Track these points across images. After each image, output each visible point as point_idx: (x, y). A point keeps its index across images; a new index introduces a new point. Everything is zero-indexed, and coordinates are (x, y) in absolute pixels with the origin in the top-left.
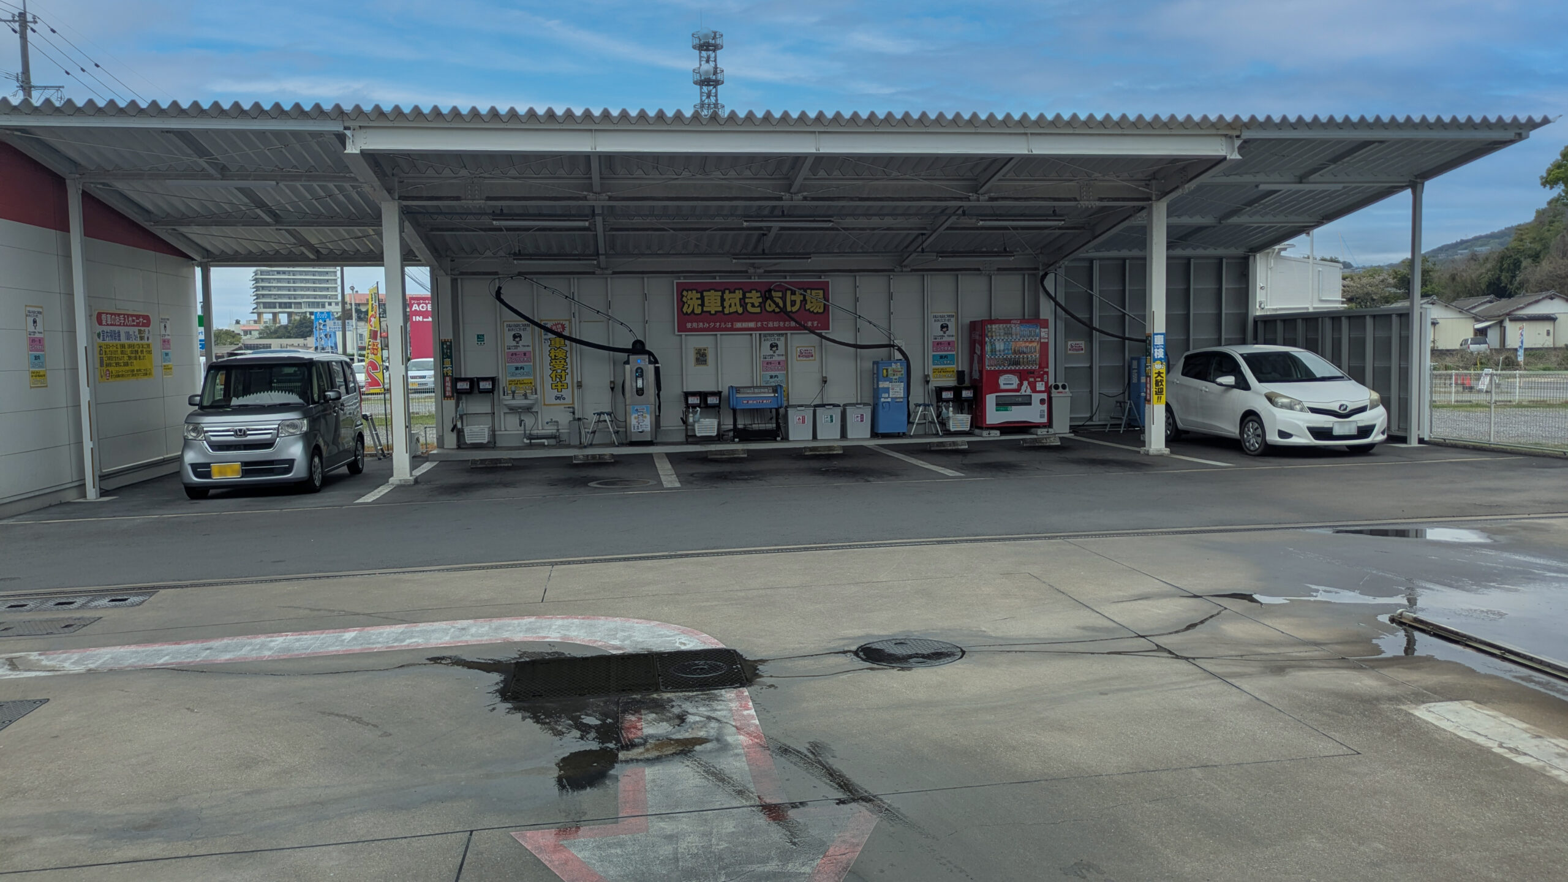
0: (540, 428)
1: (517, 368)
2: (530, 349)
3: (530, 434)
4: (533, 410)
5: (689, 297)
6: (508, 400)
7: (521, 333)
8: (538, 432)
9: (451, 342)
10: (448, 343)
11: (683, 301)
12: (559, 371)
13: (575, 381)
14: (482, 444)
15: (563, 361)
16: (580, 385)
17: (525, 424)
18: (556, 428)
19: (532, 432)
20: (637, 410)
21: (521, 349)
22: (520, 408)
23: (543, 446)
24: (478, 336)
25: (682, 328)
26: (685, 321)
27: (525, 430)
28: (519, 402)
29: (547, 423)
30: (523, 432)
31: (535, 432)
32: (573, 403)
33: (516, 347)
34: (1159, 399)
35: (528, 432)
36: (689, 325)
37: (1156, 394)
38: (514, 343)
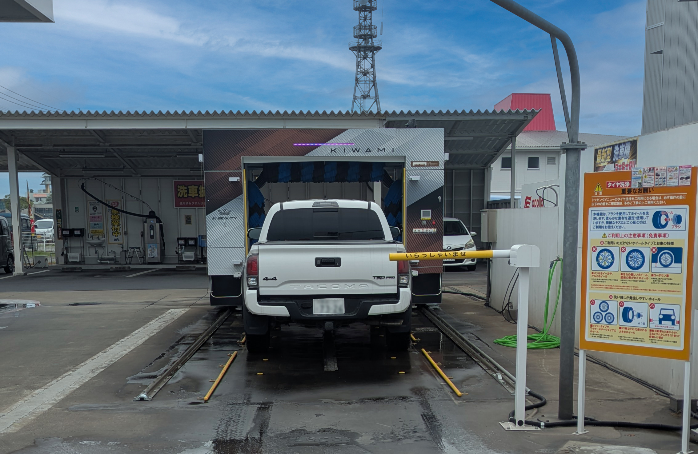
0: (107, 255)
1: (95, 224)
2: (101, 215)
3: (101, 258)
4: (103, 246)
5: (181, 189)
6: (90, 241)
7: (97, 206)
8: (105, 257)
9: (61, 211)
10: (59, 211)
11: (178, 191)
12: (116, 226)
13: (124, 231)
14: (76, 262)
15: (118, 221)
16: (126, 233)
17: (98, 253)
18: (114, 255)
19: (102, 257)
20: (151, 246)
21: (97, 215)
22: (95, 244)
23: (107, 264)
24: (75, 207)
25: (177, 205)
26: (179, 201)
27: (98, 256)
28: (96, 241)
29: (110, 252)
30: (97, 257)
31: (103, 257)
32: (123, 243)
33: (94, 214)
35: (100, 257)
36: (181, 203)
38: (93, 212)
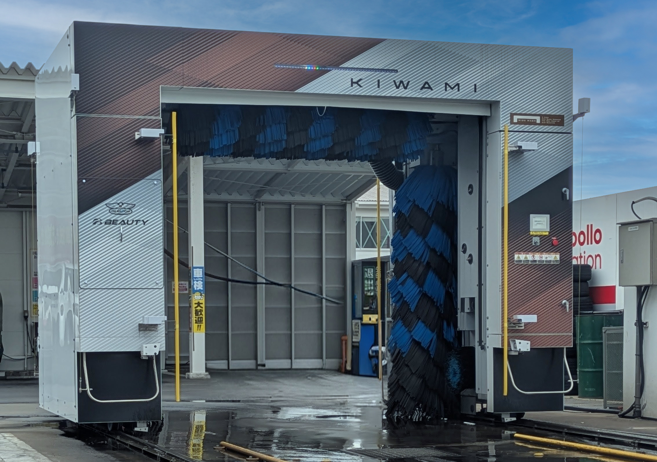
34: (199, 327)
37: (196, 323)
